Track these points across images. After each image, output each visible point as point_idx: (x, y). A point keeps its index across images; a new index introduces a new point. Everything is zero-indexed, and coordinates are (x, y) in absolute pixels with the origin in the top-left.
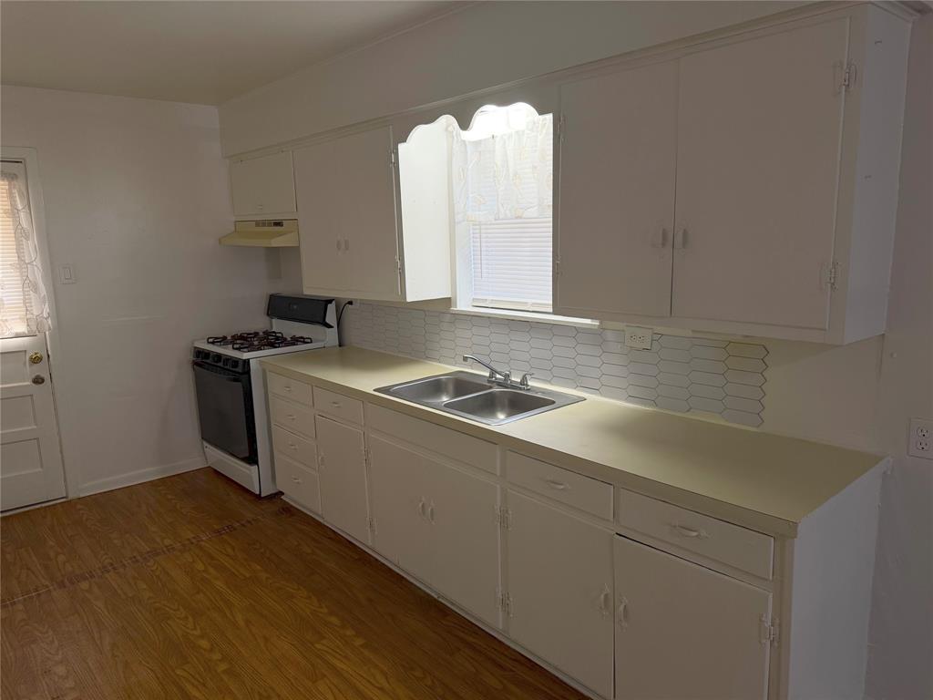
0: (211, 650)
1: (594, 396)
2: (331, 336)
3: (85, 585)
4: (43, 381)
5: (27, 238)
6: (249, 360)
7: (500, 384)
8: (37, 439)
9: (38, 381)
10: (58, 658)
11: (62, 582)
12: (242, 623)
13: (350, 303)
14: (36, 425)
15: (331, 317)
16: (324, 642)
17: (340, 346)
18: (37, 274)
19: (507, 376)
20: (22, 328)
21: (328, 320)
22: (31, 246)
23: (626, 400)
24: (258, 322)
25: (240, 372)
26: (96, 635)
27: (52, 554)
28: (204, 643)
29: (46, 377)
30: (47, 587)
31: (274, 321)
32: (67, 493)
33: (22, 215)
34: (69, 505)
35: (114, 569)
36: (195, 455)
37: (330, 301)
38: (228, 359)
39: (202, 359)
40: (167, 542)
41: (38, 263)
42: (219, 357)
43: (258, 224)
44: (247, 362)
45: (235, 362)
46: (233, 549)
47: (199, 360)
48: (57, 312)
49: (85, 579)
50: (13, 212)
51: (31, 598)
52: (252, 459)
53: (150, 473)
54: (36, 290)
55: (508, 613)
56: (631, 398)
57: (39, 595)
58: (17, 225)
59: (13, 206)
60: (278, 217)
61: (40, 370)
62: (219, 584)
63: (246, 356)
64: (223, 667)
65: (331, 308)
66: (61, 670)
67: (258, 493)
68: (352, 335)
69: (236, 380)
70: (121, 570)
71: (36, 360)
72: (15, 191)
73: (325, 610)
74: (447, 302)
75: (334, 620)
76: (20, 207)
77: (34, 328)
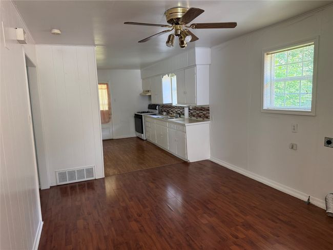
6: (142, 115)
8: (109, 128)
14: (109, 125)
17: (159, 113)
21: (157, 109)
24: (147, 110)
31: (149, 109)
32: (113, 137)
37: (157, 105)
38: (139, 115)
39: (136, 115)
52: (142, 133)
60: (148, 90)
67: (143, 139)
69: (140, 119)
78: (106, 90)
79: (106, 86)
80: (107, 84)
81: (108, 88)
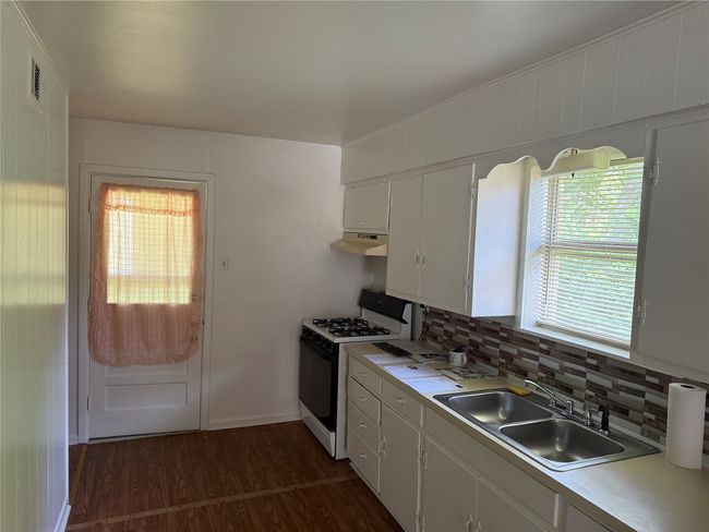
2: (405, 331)
6: (338, 344)
8: (186, 383)
13: (423, 307)
15: (407, 315)
17: (411, 340)
21: (404, 317)
31: (364, 310)
32: (199, 424)
34: (198, 435)
37: (408, 302)
38: (324, 341)
42: (319, 336)
43: (359, 235)
45: (329, 343)
60: (374, 232)
63: (337, 340)
65: (408, 307)
67: (333, 455)
78: (189, 219)
79: (189, 200)
80: (196, 194)
81: (197, 210)
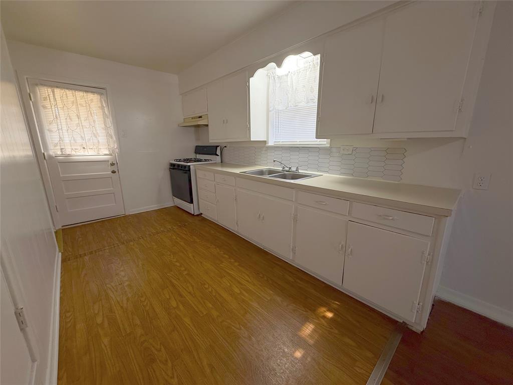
0: (181, 266)
1: (325, 174)
2: (218, 159)
3: (132, 243)
4: (115, 172)
5: (108, 118)
7: (287, 171)
8: (114, 193)
9: (114, 172)
10: (122, 269)
11: (123, 242)
12: (192, 258)
13: (225, 147)
14: (113, 187)
15: (218, 152)
16: (223, 264)
17: (221, 162)
18: (112, 132)
19: (290, 168)
20: (107, 152)
21: (217, 153)
22: (109, 121)
23: (340, 175)
25: (187, 170)
26: (136, 261)
27: (119, 233)
28: (178, 264)
29: (117, 171)
30: (117, 244)
31: (197, 155)
32: (125, 212)
33: (105, 109)
34: (125, 217)
35: (143, 238)
36: (170, 201)
37: (218, 146)
38: (182, 166)
39: (173, 167)
40: (162, 229)
41: (112, 127)
42: (179, 165)
43: (192, 118)
44: (189, 166)
45: (185, 166)
46: (186, 231)
47: (172, 167)
48: (120, 147)
49: (132, 241)
50: (102, 108)
51: (112, 248)
52: (192, 202)
53: (154, 207)
54: (112, 138)
55: (295, 253)
56: (342, 174)
57: (114, 247)
58: (104, 112)
59: (102, 106)
60: (200, 115)
61: (114, 168)
62: (182, 243)
63: (189, 164)
64: (186, 273)
65: (219, 149)
66: (123, 273)
67: (193, 213)
68: (226, 159)
69: (185, 173)
70: (145, 239)
71: (112, 164)
72: (103, 100)
73: (222, 252)
74: (265, 142)
75: (225, 256)
76: (104, 106)
77: (112, 152)
